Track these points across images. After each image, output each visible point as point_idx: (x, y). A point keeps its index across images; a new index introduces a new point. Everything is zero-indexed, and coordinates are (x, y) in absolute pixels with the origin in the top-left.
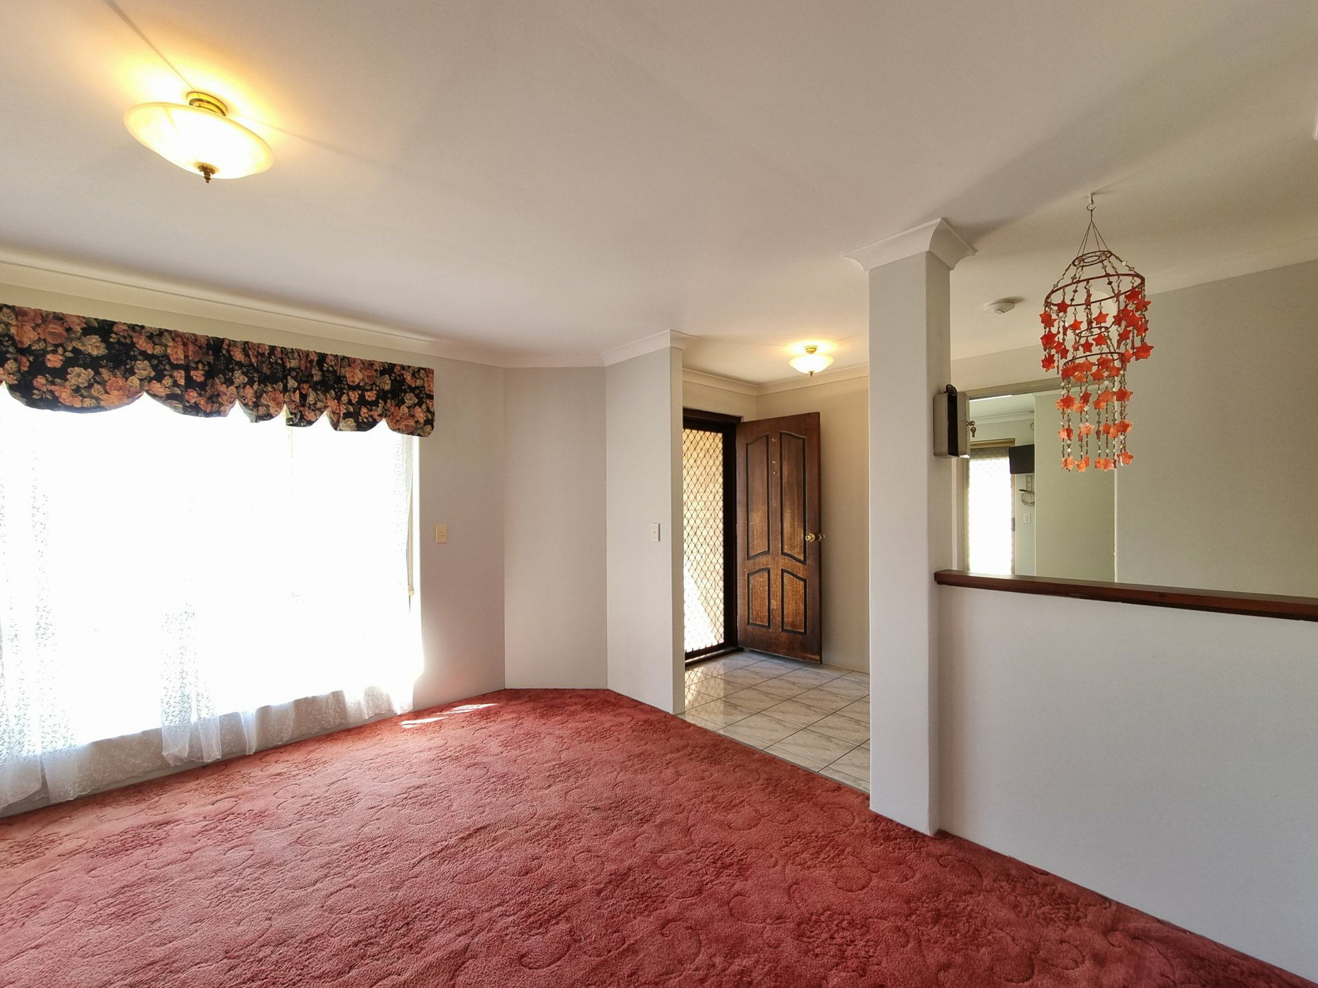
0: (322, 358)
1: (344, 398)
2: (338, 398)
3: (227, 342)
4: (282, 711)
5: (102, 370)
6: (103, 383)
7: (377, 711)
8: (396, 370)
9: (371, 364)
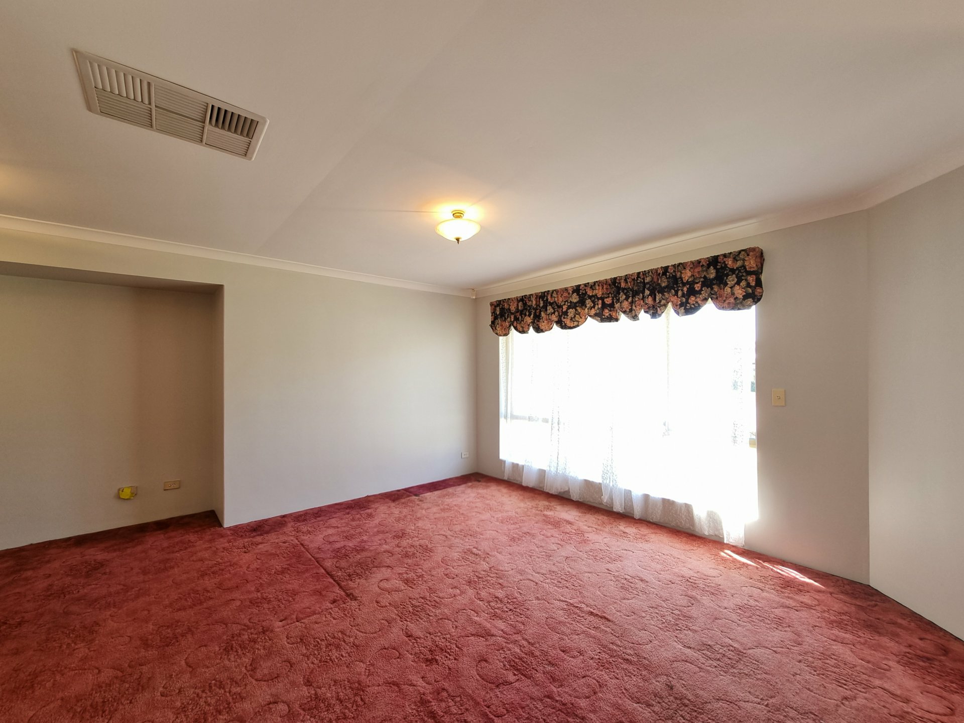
0: (666, 269)
1: (680, 293)
2: (676, 294)
3: (618, 278)
4: (655, 501)
5: (578, 308)
6: (579, 314)
7: (717, 533)
8: (719, 260)
9: (699, 262)
